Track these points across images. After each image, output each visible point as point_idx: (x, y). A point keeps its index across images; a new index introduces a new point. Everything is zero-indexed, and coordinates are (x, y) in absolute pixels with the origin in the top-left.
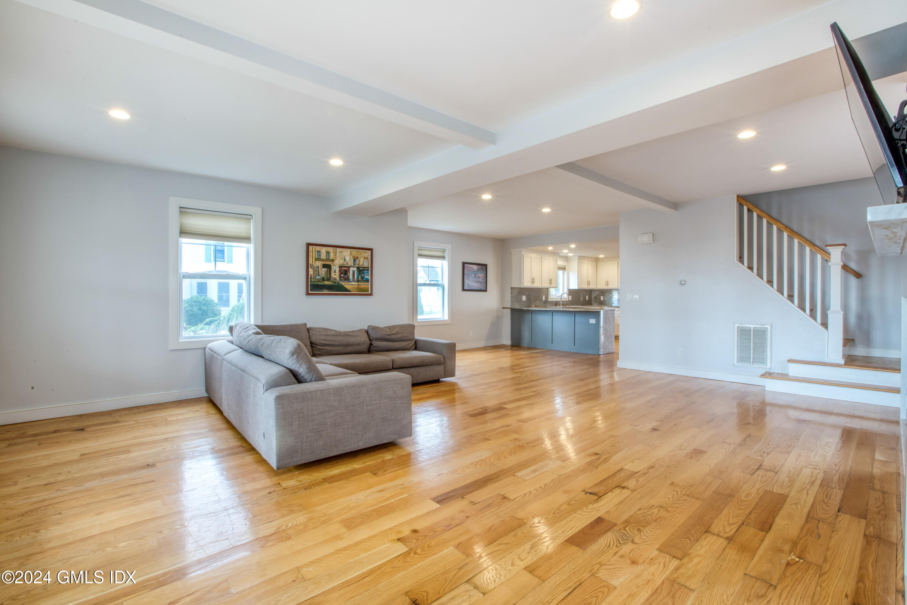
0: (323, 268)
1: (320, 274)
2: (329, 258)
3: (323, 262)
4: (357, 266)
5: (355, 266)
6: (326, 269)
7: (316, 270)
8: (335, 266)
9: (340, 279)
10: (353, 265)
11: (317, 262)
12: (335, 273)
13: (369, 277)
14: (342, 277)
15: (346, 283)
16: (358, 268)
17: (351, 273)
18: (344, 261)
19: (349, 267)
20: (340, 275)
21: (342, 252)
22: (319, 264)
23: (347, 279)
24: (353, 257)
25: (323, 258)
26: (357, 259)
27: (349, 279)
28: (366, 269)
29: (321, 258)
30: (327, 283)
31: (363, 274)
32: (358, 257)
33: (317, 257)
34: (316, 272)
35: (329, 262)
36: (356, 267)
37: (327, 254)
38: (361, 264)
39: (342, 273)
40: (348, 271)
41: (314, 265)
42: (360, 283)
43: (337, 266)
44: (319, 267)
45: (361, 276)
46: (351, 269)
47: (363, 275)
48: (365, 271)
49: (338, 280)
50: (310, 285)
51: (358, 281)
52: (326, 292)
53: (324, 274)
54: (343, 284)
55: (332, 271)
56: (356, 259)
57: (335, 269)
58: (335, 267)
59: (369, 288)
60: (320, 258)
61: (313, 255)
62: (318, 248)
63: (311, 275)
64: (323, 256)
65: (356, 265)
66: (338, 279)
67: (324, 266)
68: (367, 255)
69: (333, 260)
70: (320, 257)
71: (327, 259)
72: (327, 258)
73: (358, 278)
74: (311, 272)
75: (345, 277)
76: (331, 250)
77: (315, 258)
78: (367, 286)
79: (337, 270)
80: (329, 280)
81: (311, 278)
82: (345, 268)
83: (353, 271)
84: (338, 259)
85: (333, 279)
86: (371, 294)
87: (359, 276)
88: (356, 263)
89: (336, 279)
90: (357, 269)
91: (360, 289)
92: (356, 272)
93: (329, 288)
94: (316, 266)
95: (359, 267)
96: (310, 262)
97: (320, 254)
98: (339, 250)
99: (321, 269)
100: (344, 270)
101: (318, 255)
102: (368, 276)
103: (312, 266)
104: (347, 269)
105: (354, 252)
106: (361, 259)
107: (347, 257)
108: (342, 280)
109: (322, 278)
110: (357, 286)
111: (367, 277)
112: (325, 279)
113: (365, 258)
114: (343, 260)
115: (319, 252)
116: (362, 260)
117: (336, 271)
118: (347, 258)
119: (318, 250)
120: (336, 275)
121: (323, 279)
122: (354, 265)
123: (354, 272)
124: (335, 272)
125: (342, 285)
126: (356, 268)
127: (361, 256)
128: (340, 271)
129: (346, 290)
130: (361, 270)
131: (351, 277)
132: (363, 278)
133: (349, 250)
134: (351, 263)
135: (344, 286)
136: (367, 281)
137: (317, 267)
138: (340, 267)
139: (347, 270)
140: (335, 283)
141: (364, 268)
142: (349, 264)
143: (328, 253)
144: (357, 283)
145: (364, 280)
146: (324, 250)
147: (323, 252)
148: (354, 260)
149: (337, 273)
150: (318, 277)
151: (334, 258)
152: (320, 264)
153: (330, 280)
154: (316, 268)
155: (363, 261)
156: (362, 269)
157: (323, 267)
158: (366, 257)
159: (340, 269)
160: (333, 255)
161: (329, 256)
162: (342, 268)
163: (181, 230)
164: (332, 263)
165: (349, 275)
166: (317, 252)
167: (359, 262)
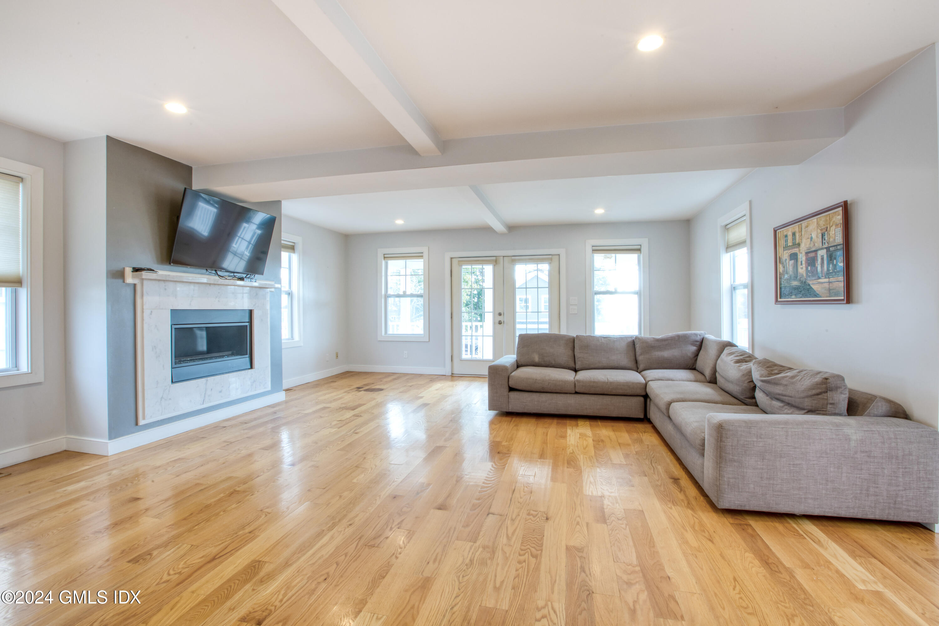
0: (790, 260)
1: (788, 271)
2: (795, 242)
3: (790, 251)
4: (827, 245)
5: (824, 246)
6: (793, 261)
7: (784, 265)
8: (801, 253)
9: (807, 276)
10: (821, 245)
11: (784, 252)
12: (802, 267)
13: (844, 264)
14: (809, 272)
15: (814, 282)
16: (828, 249)
17: (819, 261)
18: (811, 240)
19: (816, 251)
20: (807, 268)
21: (808, 227)
23: (814, 273)
24: (821, 230)
25: (790, 245)
27: (817, 275)
30: (794, 283)
31: (835, 258)
32: (827, 228)
33: (784, 246)
34: (784, 269)
35: (796, 250)
36: (825, 248)
37: (793, 236)
38: (831, 240)
39: (809, 264)
40: (816, 258)
41: (782, 258)
42: (832, 279)
43: (804, 253)
44: (786, 259)
45: (833, 264)
46: (820, 254)
47: (834, 261)
48: (838, 253)
49: (805, 277)
50: (779, 288)
51: (829, 275)
52: (793, 298)
53: (792, 270)
54: (810, 283)
55: (799, 263)
56: (825, 234)
57: (802, 259)
58: (801, 255)
59: (843, 286)
60: (787, 247)
61: (781, 243)
62: (784, 231)
63: (779, 274)
64: (790, 241)
65: (825, 244)
66: (805, 275)
67: (792, 257)
68: (839, 217)
69: (799, 245)
70: (787, 244)
71: (793, 245)
72: (793, 243)
73: (828, 270)
74: (780, 269)
75: (812, 270)
76: (796, 227)
77: (783, 248)
78: (841, 284)
79: (804, 259)
80: (795, 278)
81: (780, 280)
82: (812, 255)
83: (822, 256)
84: (804, 241)
85: (799, 276)
86: (847, 300)
87: (829, 264)
88: (825, 240)
89: (803, 276)
90: (827, 251)
91: (830, 292)
92: (825, 257)
93: (797, 292)
94: (784, 260)
95: (829, 247)
96: (779, 255)
97: (787, 240)
98: (804, 224)
99: (789, 264)
100: (811, 258)
101: (785, 243)
102: (841, 261)
103: (780, 260)
104: (814, 255)
105: (823, 220)
106: (832, 228)
107: (814, 233)
108: (809, 277)
109: (789, 277)
110: (826, 285)
111: (841, 265)
112: (793, 277)
113: (837, 226)
114: (809, 240)
115: (787, 236)
117: (803, 262)
118: (814, 236)
119: (785, 234)
120: (802, 270)
121: (791, 279)
123: (822, 259)
124: (802, 264)
125: (809, 285)
126: (825, 250)
127: (831, 225)
128: (807, 260)
129: (815, 294)
130: (831, 253)
131: (819, 269)
133: (814, 219)
134: (819, 243)
135: (812, 286)
136: (840, 272)
138: (807, 253)
139: (814, 258)
140: (802, 282)
141: (836, 246)
142: (816, 244)
143: (794, 234)
144: (827, 280)
146: (790, 232)
147: (790, 235)
148: (822, 235)
149: (804, 265)
150: (786, 276)
151: (800, 241)
152: (787, 255)
153: (797, 278)
154: (784, 262)
155: (833, 233)
158: (838, 222)
159: (807, 257)
160: (799, 235)
161: (795, 240)
162: (809, 254)
163: (727, 246)
164: (798, 250)
165: (817, 266)
166: (784, 237)
167: (829, 237)
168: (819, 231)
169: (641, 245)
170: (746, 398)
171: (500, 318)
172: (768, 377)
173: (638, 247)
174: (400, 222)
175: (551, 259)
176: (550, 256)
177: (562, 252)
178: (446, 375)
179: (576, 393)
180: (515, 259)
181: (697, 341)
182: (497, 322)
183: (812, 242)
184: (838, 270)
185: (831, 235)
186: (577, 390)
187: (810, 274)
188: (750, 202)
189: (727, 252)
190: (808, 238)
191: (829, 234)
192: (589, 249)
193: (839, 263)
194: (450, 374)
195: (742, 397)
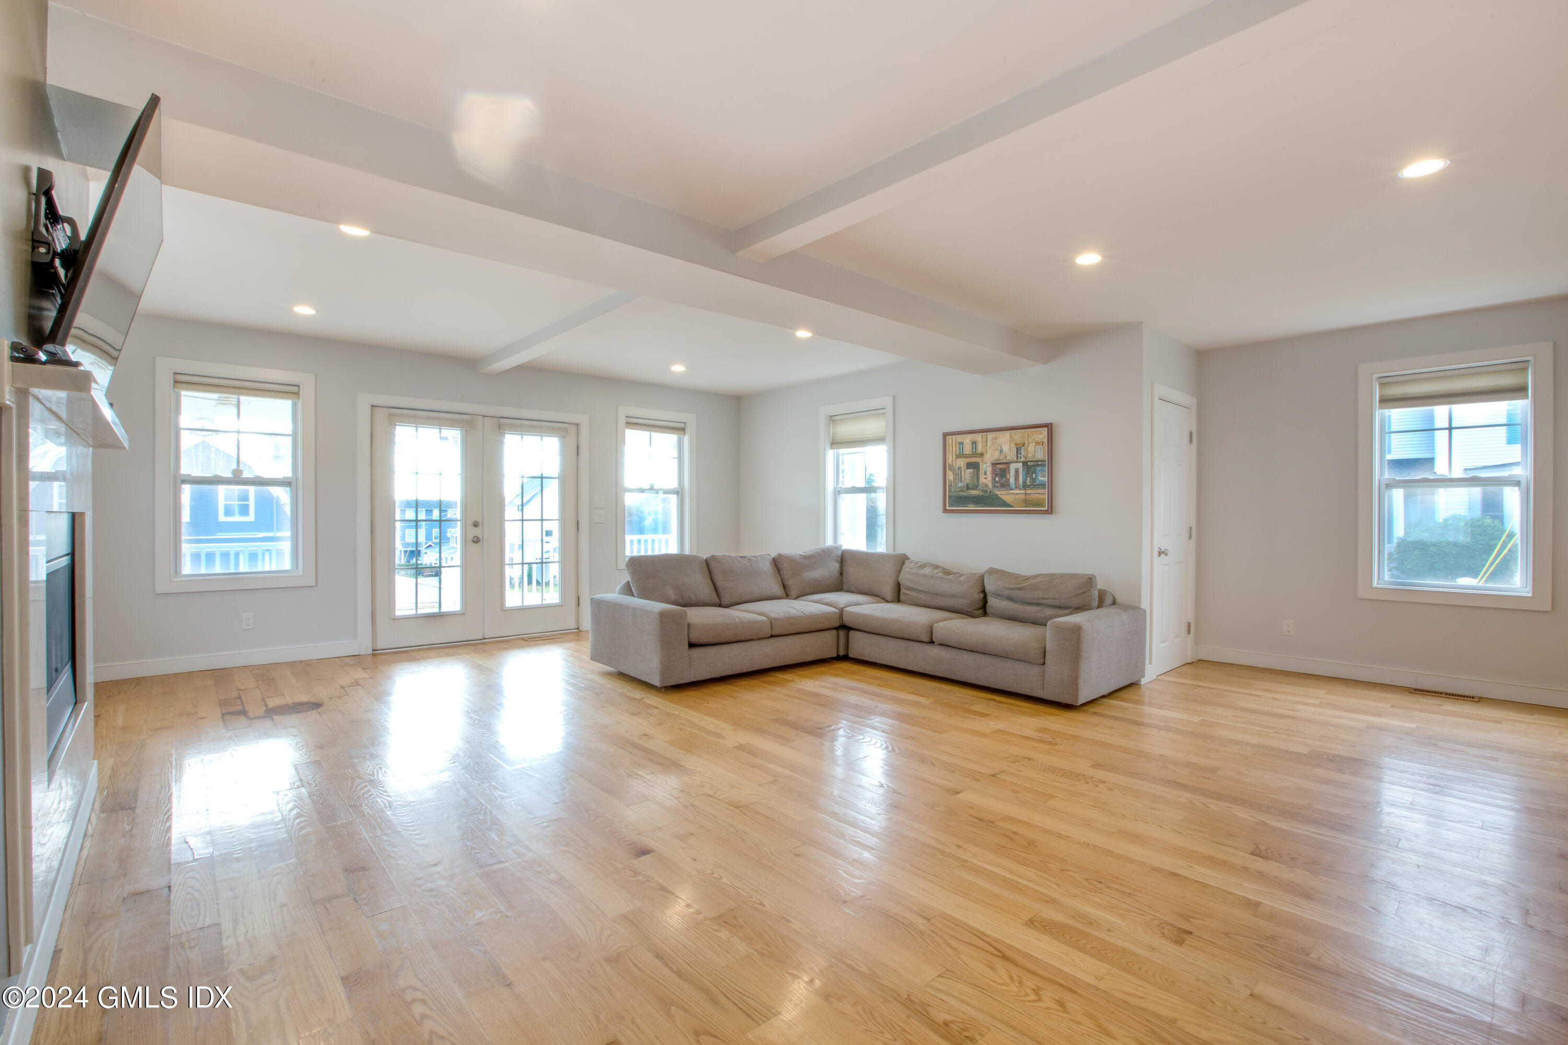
1: (963, 479)
2: (976, 451)
3: (967, 459)
4: (1023, 459)
5: (1019, 460)
6: (972, 470)
7: (957, 472)
8: (986, 463)
9: (994, 486)
10: (1015, 459)
11: (959, 460)
12: (986, 476)
13: (1045, 479)
14: (997, 482)
15: (1004, 492)
16: (1025, 464)
17: (1012, 473)
18: (1000, 452)
19: (1008, 463)
20: (994, 479)
21: (996, 438)
22: (961, 463)
23: (1005, 485)
24: (1016, 444)
25: (968, 453)
26: (1023, 448)
27: (1009, 485)
28: (1040, 463)
29: (965, 453)
30: (973, 492)
31: (1035, 473)
32: (1024, 444)
33: (958, 453)
34: (957, 476)
35: (976, 459)
36: (1020, 462)
37: (973, 445)
38: (1030, 455)
39: (996, 475)
40: (1007, 470)
41: (954, 465)
42: (1028, 491)
43: (989, 464)
44: (961, 467)
45: (1031, 477)
46: (1013, 467)
47: (1034, 475)
48: (1039, 468)
49: (991, 487)
50: (949, 496)
51: (1025, 486)
52: (971, 507)
53: (969, 479)
54: (998, 493)
55: (982, 473)
56: (1020, 448)
57: (986, 468)
58: (985, 465)
59: (1045, 499)
60: (963, 454)
61: (953, 449)
62: (959, 438)
63: (950, 481)
64: (968, 450)
65: (1021, 458)
66: (990, 485)
67: (970, 465)
68: (1041, 436)
69: (982, 455)
70: (963, 452)
71: (973, 454)
72: (973, 452)
73: (1024, 482)
74: (950, 476)
75: (1002, 481)
76: (978, 437)
77: (956, 455)
78: (1042, 496)
79: (989, 469)
80: (975, 487)
81: (950, 486)
82: (1001, 466)
83: (1016, 469)
84: (990, 452)
85: (982, 485)
86: (1050, 511)
87: (1026, 477)
88: (1020, 454)
89: (987, 486)
90: (1023, 465)
91: (1026, 502)
92: (1021, 470)
93: (977, 500)
94: (957, 468)
95: (1027, 462)
96: (949, 461)
97: (963, 447)
98: (990, 436)
99: (965, 472)
100: (1000, 469)
101: (960, 450)
102: (1044, 476)
103: (951, 467)
104: (1004, 466)
105: (1018, 436)
106: (1030, 445)
107: (1005, 445)
108: (997, 487)
109: (965, 485)
110: (1022, 497)
111: (1042, 479)
112: (971, 486)
113: (1037, 443)
114: (998, 452)
115: (961, 444)
116: (1031, 448)
117: (988, 473)
118: (1006, 448)
119: (960, 441)
120: (986, 479)
121: (968, 487)
122: (1017, 458)
123: (1017, 471)
124: (985, 474)
125: (997, 495)
126: (1021, 464)
127: (1030, 441)
128: (994, 471)
129: (1005, 504)
130: (1030, 467)
131: (1012, 480)
132: (1034, 480)
133: (1008, 433)
134: (1012, 456)
135: (1001, 496)
136: (1042, 485)
137: (959, 469)
138: (994, 464)
139: (1005, 469)
140: (985, 491)
141: (1037, 461)
142: (1008, 457)
143: (974, 443)
144: (1023, 492)
145: (1037, 485)
146: (967, 440)
147: (967, 443)
148: (1017, 449)
149: (989, 476)
150: (960, 484)
151: (983, 451)
152: (963, 463)
153: (977, 487)
154: (957, 469)
155: (1033, 449)
156: (1032, 463)
157: (967, 468)
158: (1039, 440)
159: (994, 468)
160: (982, 446)
161: (976, 449)
162: (997, 466)
163: (832, 440)
164: (980, 460)
165: (1008, 477)
166: (957, 444)
167: (1026, 452)
168: (1013, 445)
169: (685, 423)
170: (973, 610)
171: (477, 532)
172: (1018, 584)
173: (682, 425)
174: (304, 310)
175: (566, 430)
176: (566, 425)
177: (583, 419)
178: (361, 654)
179: (772, 636)
180: (503, 425)
181: (839, 557)
182: (470, 537)
183: (1002, 454)
184: (1037, 483)
185: (1029, 450)
186: (775, 632)
187: (998, 485)
188: (894, 398)
189: (831, 448)
190: (998, 450)
191: (1027, 450)
192: (622, 420)
193: (1039, 478)
194: (370, 652)
195: (969, 610)
